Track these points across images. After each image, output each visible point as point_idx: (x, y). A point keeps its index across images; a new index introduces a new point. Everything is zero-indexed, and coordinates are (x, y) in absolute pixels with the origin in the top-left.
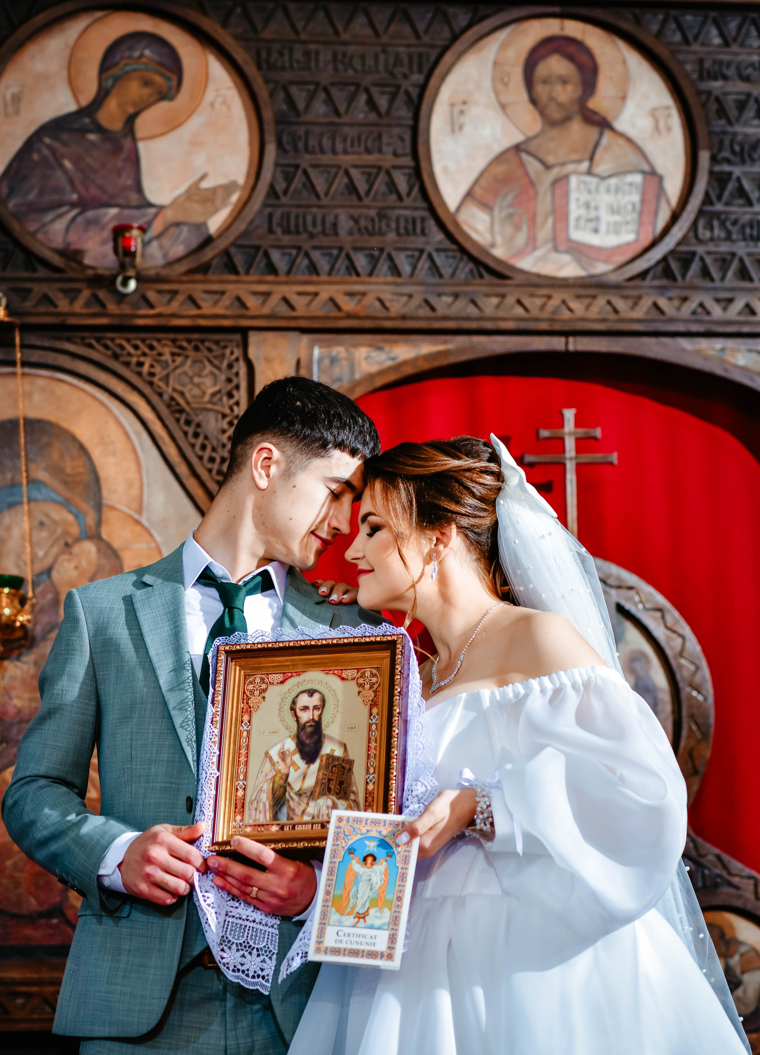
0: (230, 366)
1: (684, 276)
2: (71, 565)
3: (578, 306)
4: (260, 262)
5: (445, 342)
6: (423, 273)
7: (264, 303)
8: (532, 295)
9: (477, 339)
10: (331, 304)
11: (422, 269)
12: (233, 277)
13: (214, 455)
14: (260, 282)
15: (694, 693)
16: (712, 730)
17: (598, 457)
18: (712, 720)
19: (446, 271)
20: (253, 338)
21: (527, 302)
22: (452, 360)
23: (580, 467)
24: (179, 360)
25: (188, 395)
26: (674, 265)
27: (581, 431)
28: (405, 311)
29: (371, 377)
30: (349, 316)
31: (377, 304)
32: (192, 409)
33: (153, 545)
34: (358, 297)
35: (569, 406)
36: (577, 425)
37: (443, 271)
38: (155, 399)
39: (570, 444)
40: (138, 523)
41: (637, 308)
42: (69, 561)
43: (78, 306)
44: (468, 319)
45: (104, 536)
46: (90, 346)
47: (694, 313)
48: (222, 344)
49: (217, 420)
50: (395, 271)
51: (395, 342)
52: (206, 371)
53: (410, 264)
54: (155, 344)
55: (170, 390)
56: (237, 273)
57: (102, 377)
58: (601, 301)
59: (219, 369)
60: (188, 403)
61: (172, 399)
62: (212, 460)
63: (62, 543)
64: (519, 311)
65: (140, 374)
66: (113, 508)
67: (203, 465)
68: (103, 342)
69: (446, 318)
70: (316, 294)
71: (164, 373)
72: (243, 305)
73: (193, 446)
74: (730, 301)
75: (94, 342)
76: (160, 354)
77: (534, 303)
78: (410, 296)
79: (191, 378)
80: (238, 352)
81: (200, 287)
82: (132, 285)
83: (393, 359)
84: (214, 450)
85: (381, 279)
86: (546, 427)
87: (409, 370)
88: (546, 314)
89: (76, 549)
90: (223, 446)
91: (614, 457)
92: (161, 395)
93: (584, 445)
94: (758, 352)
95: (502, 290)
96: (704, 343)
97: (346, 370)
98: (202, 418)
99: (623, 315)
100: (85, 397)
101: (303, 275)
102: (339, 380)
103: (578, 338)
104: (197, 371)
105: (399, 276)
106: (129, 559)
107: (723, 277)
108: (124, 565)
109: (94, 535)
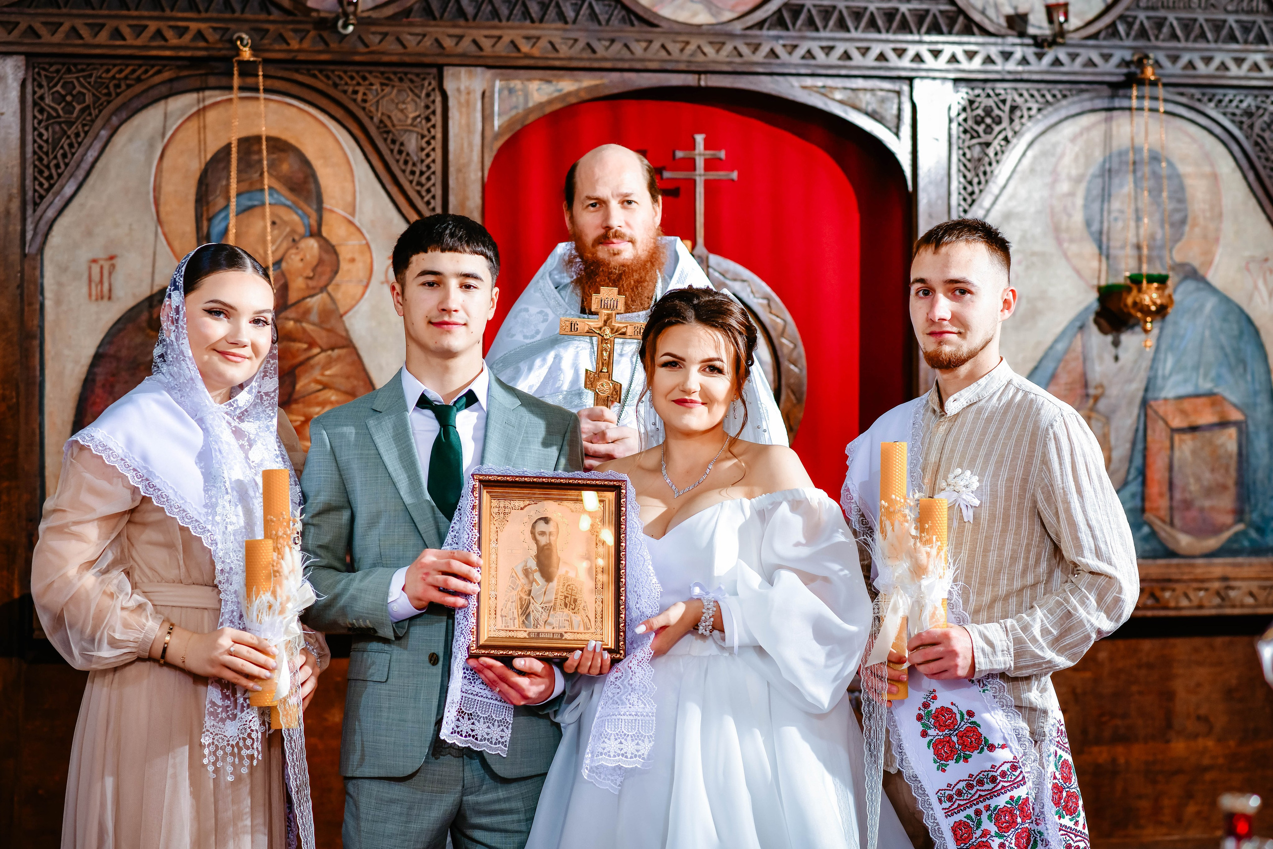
0: (428, 95)
1: (794, 24)
2: (298, 258)
3: (709, 50)
4: (452, 8)
5: (601, 78)
6: (584, 18)
7: (457, 44)
8: (675, 42)
9: (627, 75)
10: (511, 45)
11: (583, 15)
12: (433, 23)
13: (414, 169)
14: (455, 26)
15: (792, 367)
16: (805, 397)
17: (721, 175)
18: (805, 388)
19: (603, 18)
20: (448, 72)
21: (670, 46)
22: (607, 92)
23: (707, 183)
24: (387, 90)
25: (394, 118)
26: (786, 15)
27: (710, 153)
28: (572, 53)
29: (541, 105)
30: (527, 56)
31: (549, 46)
32: (397, 130)
33: (364, 242)
34: (534, 40)
35: (700, 132)
36: (706, 147)
37: (601, 18)
38: (366, 121)
39: (700, 163)
40: (351, 223)
41: (758, 53)
42: (296, 254)
43: (306, 45)
44: (622, 60)
45: (324, 234)
46: (315, 76)
47: (803, 57)
48: (422, 76)
49: (417, 139)
50: (562, 16)
51: (561, 76)
52: (409, 99)
53: (574, 11)
54: (367, 75)
55: (379, 115)
56: (435, 18)
57: (324, 102)
58: (729, 47)
59: (419, 97)
60: (394, 126)
61: (381, 121)
62: (413, 173)
63: (291, 239)
64: (663, 54)
65: (355, 100)
66: (331, 211)
67: (406, 177)
68: (325, 73)
69: (605, 59)
70: (500, 38)
71: (375, 100)
72: (441, 45)
73: (398, 161)
74: (831, 48)
75: (316, 73)
76: (371, 84)
77: (674, 48)
78: (576, 40)
79: (397, 104)
80: (434, 83)
81: (407, 29)
82: (351, 28)
83: (560, 90)
84: (414, 164)
85: (553, 26)
86: (681, 149)
87: (573, 100)
88: (685, 56)
89: (303, 244)
90: (422, 161)
91: (734, 175)
92: (371, 118)
93: (711, 164)
94: (853, 90)
95: (649, 36)
96: (809, 81)
97: (521, 99)
98: (405, 138)
99: (745, 59)
100: (309, 118)
101: (488, 19)
102: (516, 107)
103: (709, 76)
104: (401, 98)
105: (566, 22)
106: (345, 253)
107: (825, 27)
108: (341, 258)
109: (316, 233)
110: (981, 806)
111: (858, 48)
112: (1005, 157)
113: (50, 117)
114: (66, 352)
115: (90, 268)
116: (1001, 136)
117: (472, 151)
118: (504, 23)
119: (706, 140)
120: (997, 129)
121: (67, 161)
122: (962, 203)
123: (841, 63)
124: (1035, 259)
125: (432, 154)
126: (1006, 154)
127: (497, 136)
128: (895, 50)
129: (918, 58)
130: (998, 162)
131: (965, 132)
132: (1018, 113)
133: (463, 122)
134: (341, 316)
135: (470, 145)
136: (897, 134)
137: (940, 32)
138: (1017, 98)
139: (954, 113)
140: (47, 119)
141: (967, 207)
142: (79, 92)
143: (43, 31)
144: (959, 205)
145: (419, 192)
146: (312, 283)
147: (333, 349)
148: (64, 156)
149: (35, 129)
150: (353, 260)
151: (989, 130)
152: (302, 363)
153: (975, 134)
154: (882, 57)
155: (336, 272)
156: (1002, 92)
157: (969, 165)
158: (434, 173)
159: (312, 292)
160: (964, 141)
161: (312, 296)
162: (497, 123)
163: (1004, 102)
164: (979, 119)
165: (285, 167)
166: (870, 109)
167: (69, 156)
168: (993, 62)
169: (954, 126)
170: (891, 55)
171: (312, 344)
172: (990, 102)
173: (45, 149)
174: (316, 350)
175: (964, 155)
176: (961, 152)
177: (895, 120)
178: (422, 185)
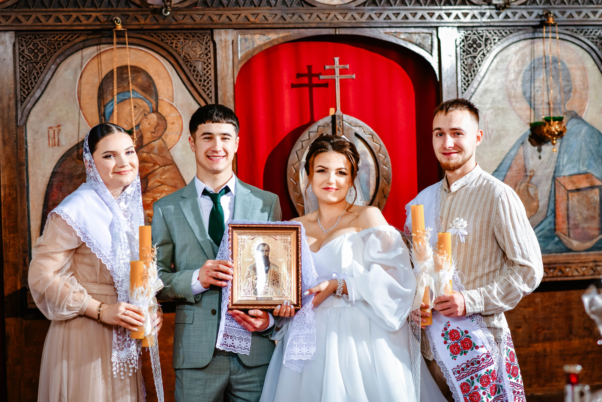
0: (206, 43)
1: (380, 3)
2: (147, 123)
3: (340, 17)
5: (289, 32)
6: (280, 4)
7: (219, 19)
8: (323, 13)
9: (301, 30)
10: (245, 18)
12: (207, 9)
14: (218, 10)
15: (384, 167)
16: (391, 181)
17: (347, 76)
18: (391, 177)
20: (216, 32)
21: (321, 16)
22: (292, 39)
23: (341, 80)
24: (187, 41)
25: (190, 55)
28: (275, 21)
29: (260, 46)
30: (253, 23)
31: (263, 18)
32: (192, 60)
33: (178, 114)
34: (256, 15)
35: (337, 56)
36: (340, 64)
37: (288, 3)
38: (177, 56)
39: (337, 71)
40: (172, 106)
41: (363, 18)
42: (146, 121)
43: (148, 21)
44: (299, 23)
45: (159, 111)
46: (152, 36)
47: (385, 19)
48: (203, 34)
49: (202, 64)
50: (269, 3)
51: (270, 32)
52: (197, 45)
54: (177, 35)
55: (184, 54)
56: (208, 7)
57: (157, 48)
58: (349, 15)
59: (202, 44)
60: (191, 58)
61: (185, 57)
62: (200, 81)
63: (143, 114)
64: (318, 19)
65: (172, 47)
66: (162, 100)
67: (197, 83)
68: (157, 34)
69: (290, 23)
70: (240, 15)
71: (181, 47)
72: (212, 19)
73: (193, 75)
74: (398, 14)
75: (153, 34)
76: (179, 39)
77: (323, 17)
78: (276, 15)
79: (192, 48)
80: (209, 38)
81: (195, 12)
82: (169, 13)
83: (269, 39)
84: (201, 77)
85: (265, 8)
86: (327, 65)
87: (276, 43)
88: (328, 20)
89: (149, 116)
90: (205, 75)
91: (354, 76)
92: (180, 55)
93: (342, 72)
94: (409, 33)
95: (311, 11)
96: (388, 30)
97: (251, 44)
98: (196, 64)
99: (357, 20)
100: (150, 56)
101: (234, 6)
102: (248, 48)
103: (340, 29)
104: (194, 45)
105: (271, 6)
106: (169, 120)
107: (395, 4)
108: (168, 122)
109: (155, 111)
110: (473, 375)
111: (411, 13)
112: (483, 63)
113: (27, 60)
114: (39, 171)
115: (49, 131)
116: (481, 53)
117: (228, 69)
118: (242, 7)
119: (339, 60)
120: (479, 50)
121: (36, 81)
122: (463, 86)
123: (403, 21)
124: (499, 111)
125: (209, 71)
126: (484, 61)
127: (240, 62)
128: (428, 14)
129: (440, 17)
130: (480, 65)
131: (464, 51)
132: (489, 42)
133: (224, 55)
134: (169, 150)
135: (227, 66)
136: (431, 54)
137: (451, 5)
138: (488, 34)
139: (458, 43)
140: (26, 61)
141: (466, 88)
142: (41, 48)
143: (22, 19)
144: (462, 87)
145: (204, 90)
146: (154, 135)
147: (165, 166)
148: (35, 78)
149: (20, 66)
150: (173, 123)
151: (475, 50)
152: (151, 173)
153: (469, 53)
154: (423, 17)
155: (166, 129)
156: (481, 32)
157: (466, 67)
158: (210, 80)
159: (154, 139)
160: (463, 56)
161: (154, 141)
162: (239, 56)
163: (482, 36)
164: (470, 45)
165: (140, 80)
166: (418, 42)
167: (37, 78)
168: (476, 18)
169: (458, 49)
170: (427, 16)
171: (155, 164)
172: (475, 37)
173: (25, 76)
174: (157, 167)
175: (464, 62)
176: (462, 61)
177: (430, 47)
178: (205, 86)
